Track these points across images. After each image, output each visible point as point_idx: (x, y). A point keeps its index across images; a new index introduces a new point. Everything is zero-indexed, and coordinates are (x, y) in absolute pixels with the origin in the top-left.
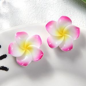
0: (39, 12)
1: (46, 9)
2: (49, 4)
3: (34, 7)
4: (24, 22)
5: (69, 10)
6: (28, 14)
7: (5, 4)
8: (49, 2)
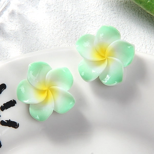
0: (72, 30)
1: (83, 24)
2: (87, 16)
3: (63, 22)
4: (45, 46)
5: (122, 26)
6: (53, 33)
7: (13, 16)
8: (87, 13)
